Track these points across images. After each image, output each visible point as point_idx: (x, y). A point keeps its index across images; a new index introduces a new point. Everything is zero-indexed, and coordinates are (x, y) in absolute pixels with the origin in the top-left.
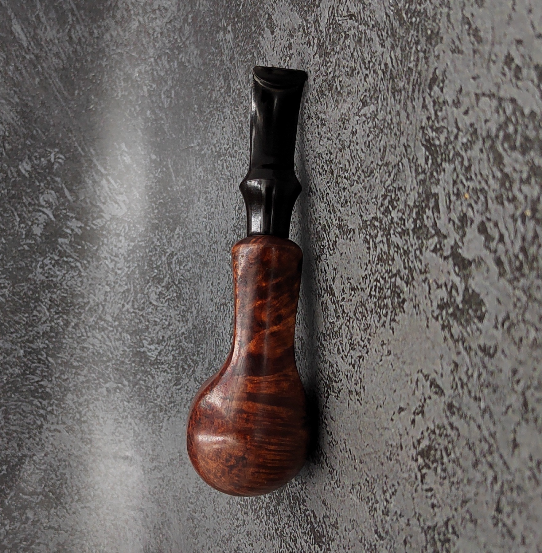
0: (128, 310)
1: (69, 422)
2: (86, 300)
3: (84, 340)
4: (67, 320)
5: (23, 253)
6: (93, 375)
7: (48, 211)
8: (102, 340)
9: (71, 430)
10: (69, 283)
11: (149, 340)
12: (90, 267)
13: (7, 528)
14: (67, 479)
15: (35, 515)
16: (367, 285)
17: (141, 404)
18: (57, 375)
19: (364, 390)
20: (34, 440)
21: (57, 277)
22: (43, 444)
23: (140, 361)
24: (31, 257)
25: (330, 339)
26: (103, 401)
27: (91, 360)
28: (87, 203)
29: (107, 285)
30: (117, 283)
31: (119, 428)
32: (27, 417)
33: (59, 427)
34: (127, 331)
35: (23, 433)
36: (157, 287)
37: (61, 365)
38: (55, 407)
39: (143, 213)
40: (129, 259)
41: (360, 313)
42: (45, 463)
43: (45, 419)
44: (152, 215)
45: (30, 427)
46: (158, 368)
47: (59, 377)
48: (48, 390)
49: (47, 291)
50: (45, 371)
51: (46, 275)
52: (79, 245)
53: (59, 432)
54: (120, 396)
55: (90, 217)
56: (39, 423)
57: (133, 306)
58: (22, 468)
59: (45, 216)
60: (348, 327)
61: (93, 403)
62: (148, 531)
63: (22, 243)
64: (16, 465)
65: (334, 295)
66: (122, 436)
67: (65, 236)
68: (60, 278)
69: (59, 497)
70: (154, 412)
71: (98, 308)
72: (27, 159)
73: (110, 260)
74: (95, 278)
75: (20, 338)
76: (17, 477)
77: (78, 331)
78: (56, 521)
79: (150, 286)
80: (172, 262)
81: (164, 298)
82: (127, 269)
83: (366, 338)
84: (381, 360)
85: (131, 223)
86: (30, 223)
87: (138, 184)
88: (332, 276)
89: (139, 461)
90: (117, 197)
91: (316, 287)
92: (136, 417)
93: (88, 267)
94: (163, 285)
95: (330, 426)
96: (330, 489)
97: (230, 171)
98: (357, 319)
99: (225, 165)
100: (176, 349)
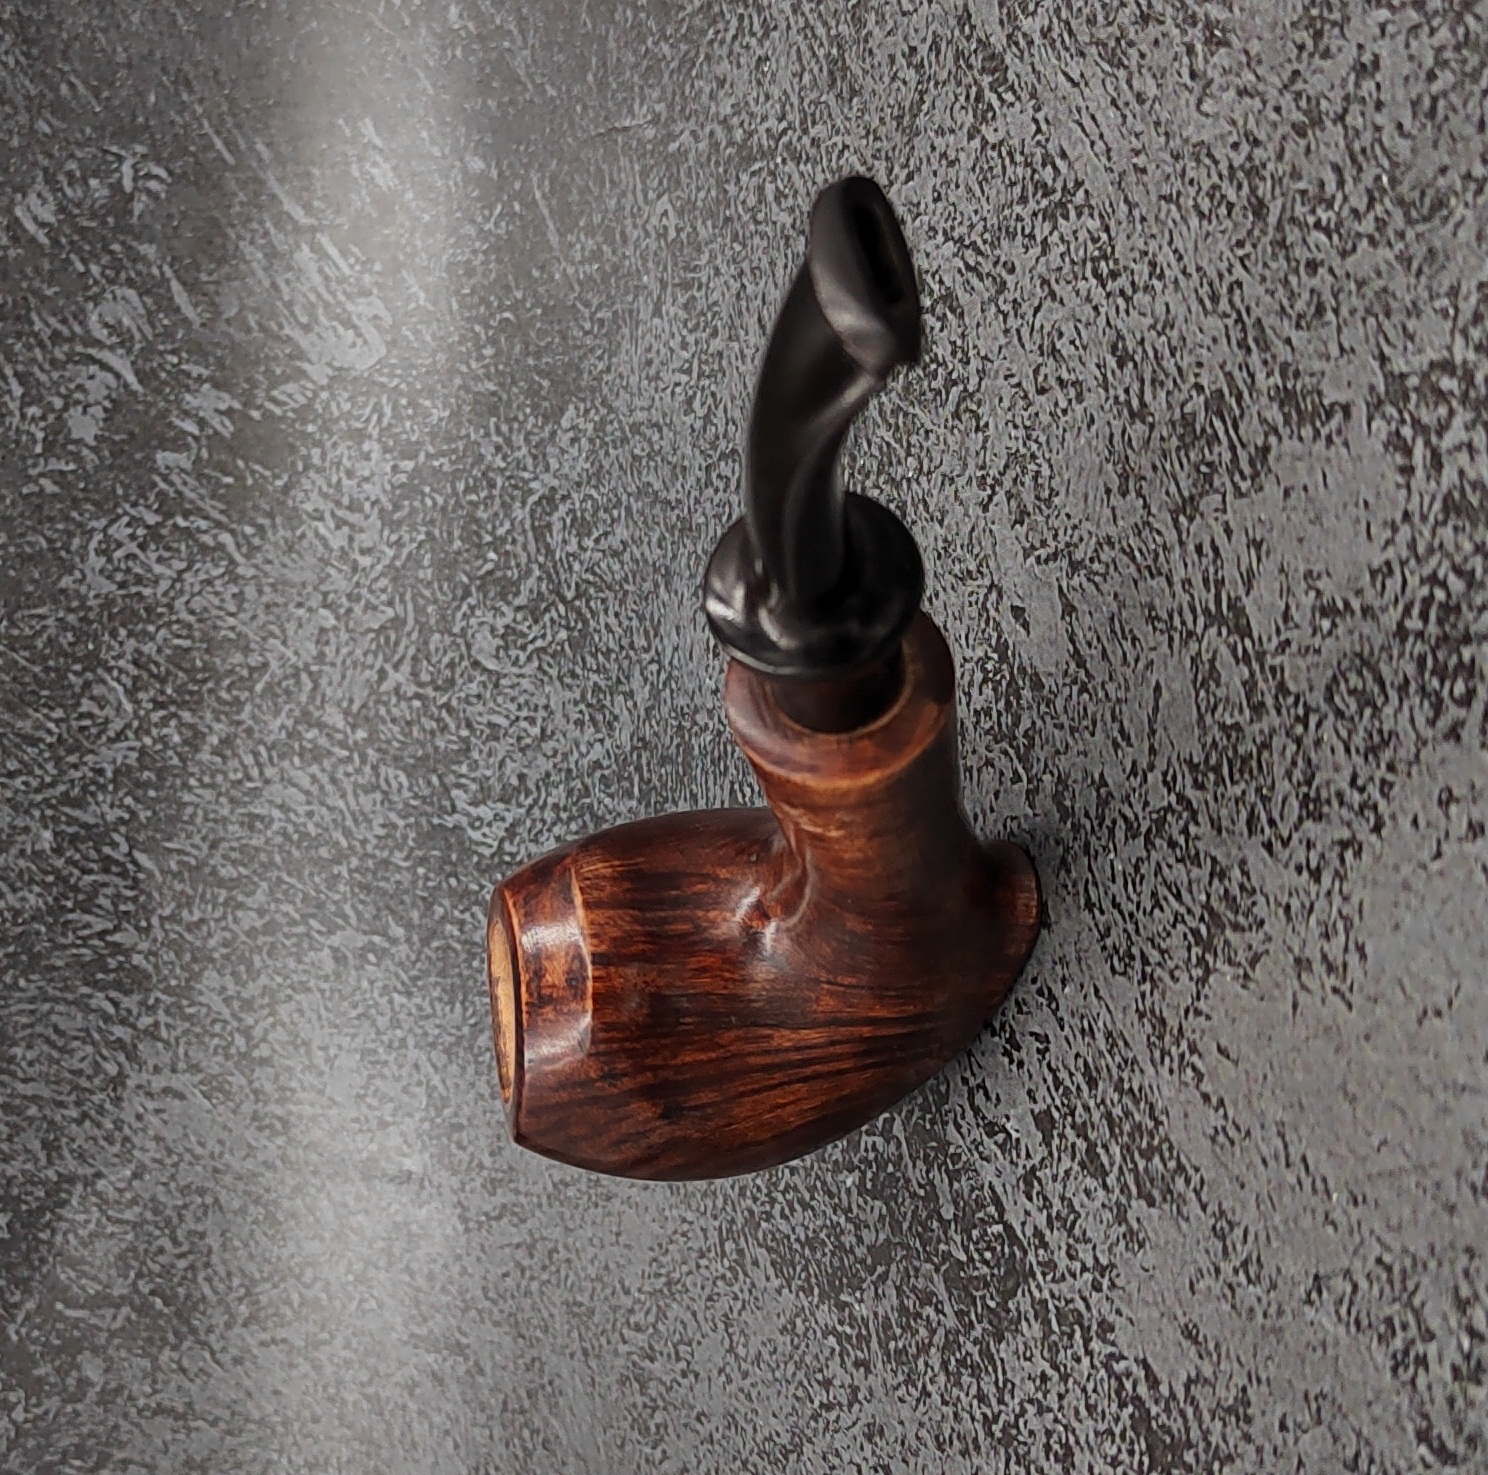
0: (397, 690)
1: (213, 1065)
2: (255, 660)
3: (255, 793)
4: (192, 727)
5: (37, 505)
6: (286, 908)
7: (116, 360)
8: (314, 789)
9: (221, 1090)
10: (197, 604)
12: (267, 547)
13: (19, 1415)
14: (210, 1251)
15: (107, 1371)
16: (1389, 596)
17: (452, 1003)
18: (167, 912)
19: (1364, 956)
20: (99, 1125)
21: (156, 582)
22: (126, 1139)
23: (445, 860)
24: (67, 519)
25: (1219, 782)
26: (322, 992)
27: (278, 859)
28: (249, 330)
29: (325, 606)
30: (358, 598)
31: (378, 1082)
32: (71, 1052)
33: (177, 1082)
34: (396, 759)
35: (61, 1105)
36: (496, 609)
37: (175, 875)
38: (162, 1017)
39: (441, 357)
40: (397, 516)
41: (1352, 692)
42: (134, 1202)
43: (132, 1055)
44: (474, 365)
45: (84, 1083)
47: (173, 918)
48: (137, 959)
49: (123, 632)
50: (127, 899)
51: (119, 577)
52: (227, 474)
53: (181, 1096)
54: (379, 975)
55: (260, 378)
56: (111, 1069)
57: (415, 674)
58: (60, 1218)
59: (110, 379)
60: (1297, 741)
61: (290, 998)
63: (33, 472)
64: (41, 1210)
65: (1245, 632)
66: (390, 1106)
67: (178, 442)
68: (164, 585)
69: (185, 1311)
71: (298, 683)
72: (40, 185)
73: (332, 524)
74: (285, 583)
75: (37, 791)
76: (43, 1249)
77: (234, 763)
78: (179, 1388)
79: (472, 608)
80: (549, 526)
81: (523, 648)
82: (390, 553)
83: (1371, 779)
84: (1438, 855)
85: (401, 394)
86: (58, 403)
87: (422, 260)
88: (1243, 569)
89: (446, 1190)
90: (350, 307)
91: (1169, 603)
92: (433, 1045)
93: (258, 548)
94: (518, 602)
95: (1214, 1075)
96: (1217, 1288)
97: (792, 210)
98: (1339, 714)
99: (770, 188)
100: (571, 819)
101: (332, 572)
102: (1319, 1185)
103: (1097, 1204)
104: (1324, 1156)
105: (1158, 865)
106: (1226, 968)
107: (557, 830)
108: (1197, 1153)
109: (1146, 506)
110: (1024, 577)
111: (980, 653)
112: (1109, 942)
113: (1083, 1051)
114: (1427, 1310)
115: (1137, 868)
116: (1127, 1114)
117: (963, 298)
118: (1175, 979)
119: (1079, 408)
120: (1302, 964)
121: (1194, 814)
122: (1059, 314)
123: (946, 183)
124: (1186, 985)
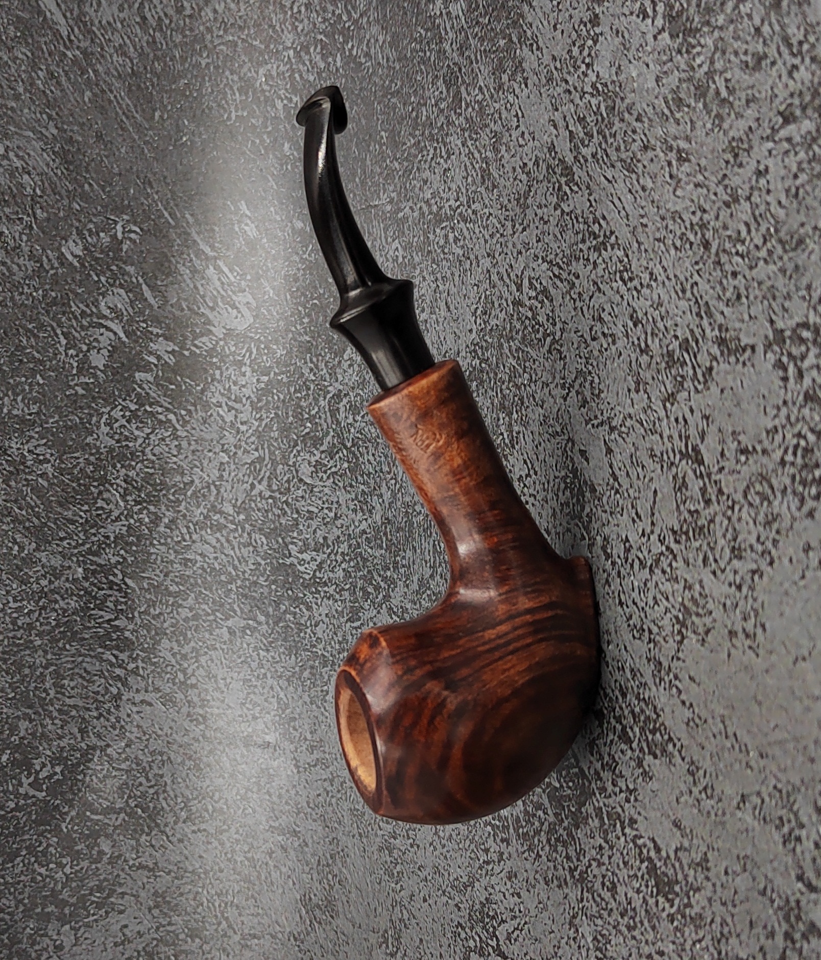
0: (260, 494)
1: (167, 688)
2: (187, 479)
3: (187, 548)
4: (155, 514)
5: (74, 400)
6: (204, 606)
7: (115, 326)
8: (218, 545)
9: (170, 700)
10: (157, 450)
11: (300, 543)
12: (193, 421)
13: (67, 870)
14: (166, 784)
15: (113, 847)
16: (776, 443)
17: (290, 655)
18: (142, 609)
19: (764, 629)
20: (108, 720)
21: (135, 439)
22: (122, 727)
23: (286, 581)
24: (90, 407)
25: (688, 539)
26: (223, 650)
27: (199, 581)
28: (183, 310)
29: (223, 451)
30: (240, 447)
31: (252, 696)
32: (93, 682)
33: (148, 697)
34: (260, 529)
35: (88, 709)
36: (312, 453)
37: (146, 590)
38: (140, 664)
39: (281, 323)
40: (260, 404)
41: (758, 493)
42: (126, 759)
43: (125, 684)
44: (298, 327)
45: (100, 698)
46: (318, 592)
47: (146, 612)
48: (127, 634)
50: (121, 603)
51: (117, 437)
52: (172, 384)
53: (150, 704)
54: (252, 641)
55: (189, 334)
56: (114, 691)
57: (269, 486)
58: (88, 768)
59: (111, 335)
60: (729, 519)
61: (206, 653)
62: (307, 869)
63: (72, 383)
64: (78, 764)
65: (701, 462)
66: (258, 708)
67: (146, 368)
68: (140, 441)
69: (153, 815)
70: (312, 667)
71: (209, 491)
72: (74, 236)
73: (226, 409)
74: (202, 439)
75: (75, 547)
76: (80, 784)
77: (176, 532)
78: (150, 855)
80: (338, 409)
81: (325, 472)
82: (257, 424)
83: (767, 538)
84: (803, 577)
85: (261, 342)
86: (85, 348)
87: (271, 273)
88: (700, 429)
89: (288, 752)
90: (234, 298)
91: (661, 448)
92: (280, 677)
93: (188, 422)
94: (322, 449)
95: (687, 692)
96: (691, 801)
97: (463, 247)
98: (751, 505)
99: (451, 236)
100: (351, 560)
101: (226, 433)
102: (743, 748)
103: (628, 757)
104: (745, 732)
105: (657, 584)
106: (693, 636)
107: (343, 566)
108: (679, 731)
109: (649, 398)
110: (586, 434)
111: (563, 473)
112: (631, 622)
113: (619, 678)
114: (801, 813)
115: (645, 584)
116: (642, 711)
117: (553, 291)
118: (667, 642)
119: (613, 348)
120: (732, 634)
121: (675, 557)
122: (603, 299)
123: (543, 233)
124: (672, 645)
